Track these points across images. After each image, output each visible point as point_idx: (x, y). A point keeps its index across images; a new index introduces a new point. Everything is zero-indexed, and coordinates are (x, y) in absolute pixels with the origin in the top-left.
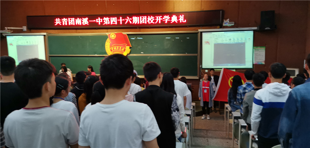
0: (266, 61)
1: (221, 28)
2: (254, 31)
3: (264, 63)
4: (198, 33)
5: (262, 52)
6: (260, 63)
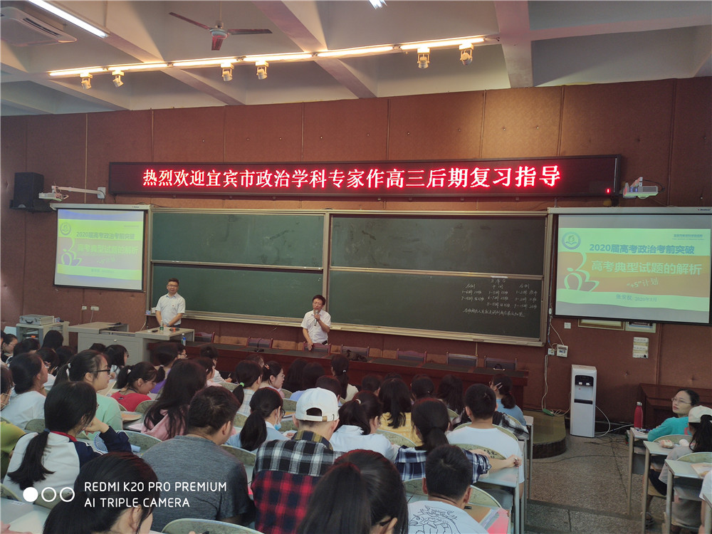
1: (614, 205)
4: (547, 216)
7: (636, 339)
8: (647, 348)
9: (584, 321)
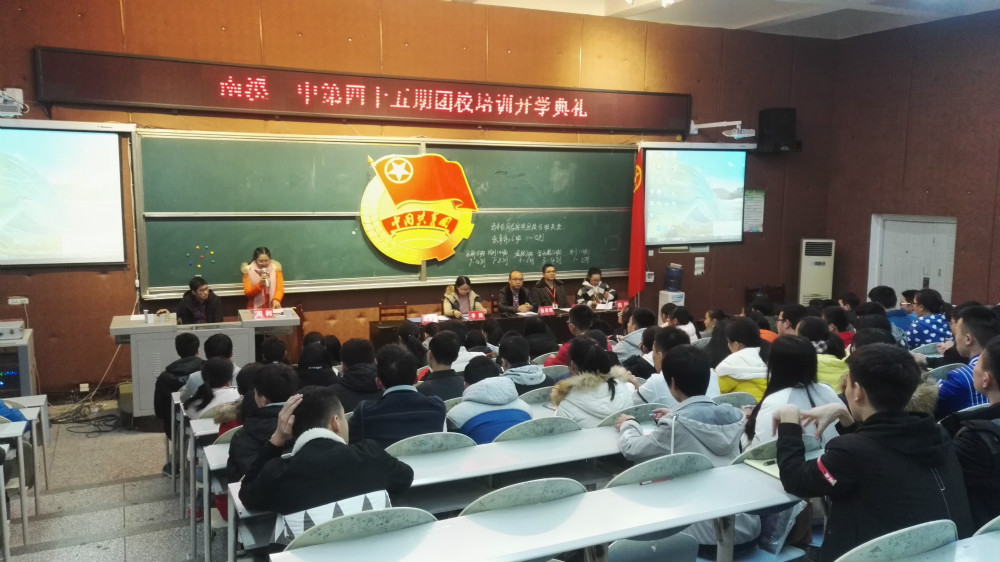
0: (765, 225)
1: (684, 140)
2: (748, 152)
3: (761, 230)
4: (637, 150)
5: (758, 201)
6: (755, 230)
7: (697, 259)
8: (703, 265)
9: (663, 248)
